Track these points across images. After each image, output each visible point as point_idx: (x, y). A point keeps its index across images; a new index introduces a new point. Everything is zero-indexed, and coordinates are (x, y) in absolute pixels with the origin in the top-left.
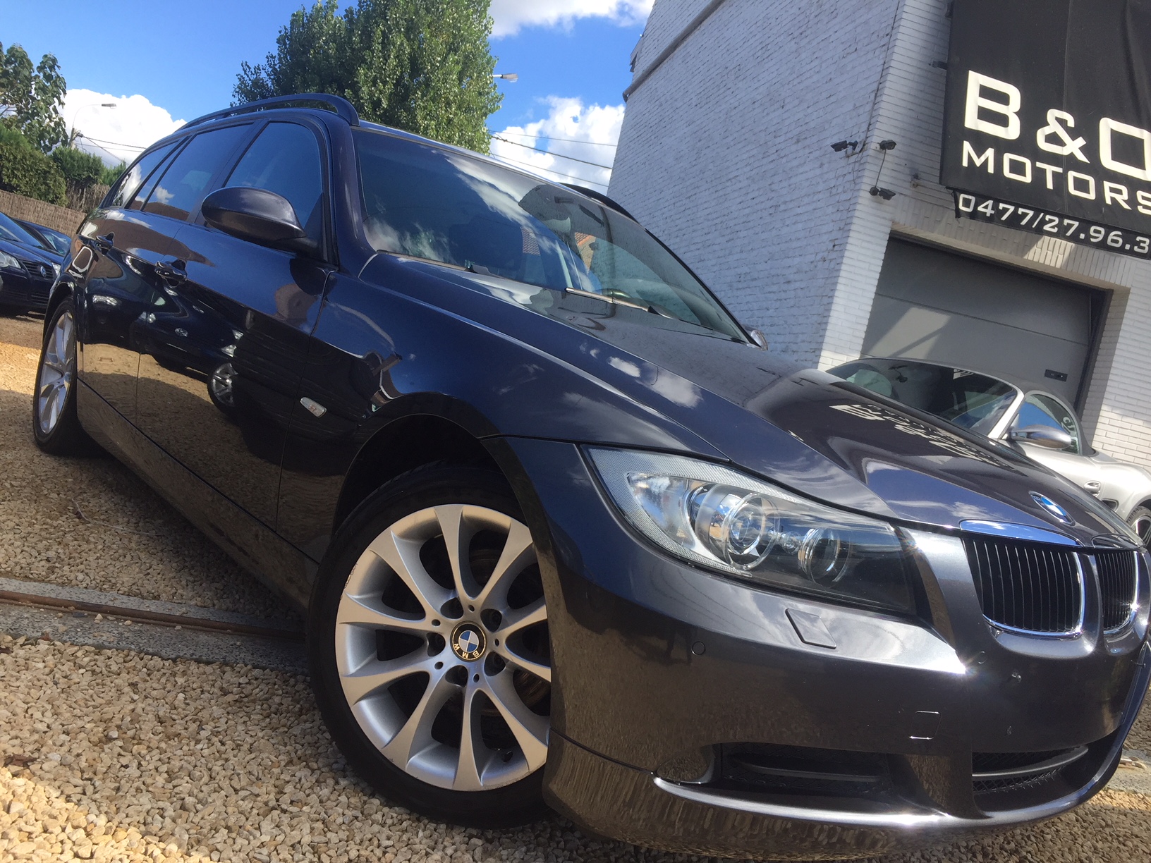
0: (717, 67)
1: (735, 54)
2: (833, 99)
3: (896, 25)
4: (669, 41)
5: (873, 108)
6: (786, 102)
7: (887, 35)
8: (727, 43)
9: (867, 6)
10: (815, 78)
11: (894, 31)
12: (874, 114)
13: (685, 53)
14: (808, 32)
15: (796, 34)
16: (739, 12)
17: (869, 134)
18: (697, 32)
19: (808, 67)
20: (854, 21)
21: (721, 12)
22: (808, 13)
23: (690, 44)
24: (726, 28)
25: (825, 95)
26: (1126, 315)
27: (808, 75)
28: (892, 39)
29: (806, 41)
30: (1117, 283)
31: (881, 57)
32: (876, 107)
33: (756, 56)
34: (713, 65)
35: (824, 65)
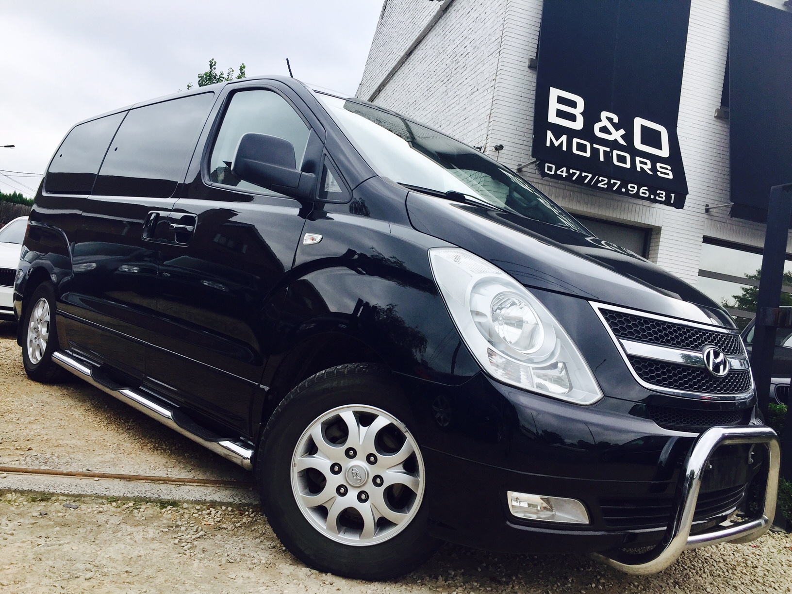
0: (403, 103)
1: (413, 94)
2: (467, 120)
3: (498, 73)
4: (376, 87)
5: (488, 125)
6: (442, 123)
7: (494, 80)
8: (408, 87)
9: (482, 62)
10: (457, 108)
11: (498, 77)
12: (490, 128)
13: (386, 93)
14: (452, 79)
15: (445, 81)
16: (413, 68)
17: (488, 141)
18: (391, 82)
19: (453, 101)
20: (476, 72)
21: (403, 69)
22: (451, 67)
23: (388, 89)
24: (407, 78)
25: (463, 118)
26: (661, 243)
27: (453, 106)
28: (497, 82)
29: (452, 84)
30: (653, 224)
31: (491, 93)
32: (490, 124)
33: (424, 95)
34: (401, 101)
35: (461, 100)
